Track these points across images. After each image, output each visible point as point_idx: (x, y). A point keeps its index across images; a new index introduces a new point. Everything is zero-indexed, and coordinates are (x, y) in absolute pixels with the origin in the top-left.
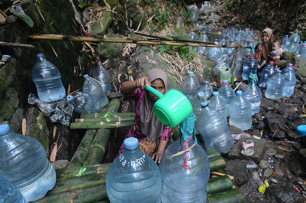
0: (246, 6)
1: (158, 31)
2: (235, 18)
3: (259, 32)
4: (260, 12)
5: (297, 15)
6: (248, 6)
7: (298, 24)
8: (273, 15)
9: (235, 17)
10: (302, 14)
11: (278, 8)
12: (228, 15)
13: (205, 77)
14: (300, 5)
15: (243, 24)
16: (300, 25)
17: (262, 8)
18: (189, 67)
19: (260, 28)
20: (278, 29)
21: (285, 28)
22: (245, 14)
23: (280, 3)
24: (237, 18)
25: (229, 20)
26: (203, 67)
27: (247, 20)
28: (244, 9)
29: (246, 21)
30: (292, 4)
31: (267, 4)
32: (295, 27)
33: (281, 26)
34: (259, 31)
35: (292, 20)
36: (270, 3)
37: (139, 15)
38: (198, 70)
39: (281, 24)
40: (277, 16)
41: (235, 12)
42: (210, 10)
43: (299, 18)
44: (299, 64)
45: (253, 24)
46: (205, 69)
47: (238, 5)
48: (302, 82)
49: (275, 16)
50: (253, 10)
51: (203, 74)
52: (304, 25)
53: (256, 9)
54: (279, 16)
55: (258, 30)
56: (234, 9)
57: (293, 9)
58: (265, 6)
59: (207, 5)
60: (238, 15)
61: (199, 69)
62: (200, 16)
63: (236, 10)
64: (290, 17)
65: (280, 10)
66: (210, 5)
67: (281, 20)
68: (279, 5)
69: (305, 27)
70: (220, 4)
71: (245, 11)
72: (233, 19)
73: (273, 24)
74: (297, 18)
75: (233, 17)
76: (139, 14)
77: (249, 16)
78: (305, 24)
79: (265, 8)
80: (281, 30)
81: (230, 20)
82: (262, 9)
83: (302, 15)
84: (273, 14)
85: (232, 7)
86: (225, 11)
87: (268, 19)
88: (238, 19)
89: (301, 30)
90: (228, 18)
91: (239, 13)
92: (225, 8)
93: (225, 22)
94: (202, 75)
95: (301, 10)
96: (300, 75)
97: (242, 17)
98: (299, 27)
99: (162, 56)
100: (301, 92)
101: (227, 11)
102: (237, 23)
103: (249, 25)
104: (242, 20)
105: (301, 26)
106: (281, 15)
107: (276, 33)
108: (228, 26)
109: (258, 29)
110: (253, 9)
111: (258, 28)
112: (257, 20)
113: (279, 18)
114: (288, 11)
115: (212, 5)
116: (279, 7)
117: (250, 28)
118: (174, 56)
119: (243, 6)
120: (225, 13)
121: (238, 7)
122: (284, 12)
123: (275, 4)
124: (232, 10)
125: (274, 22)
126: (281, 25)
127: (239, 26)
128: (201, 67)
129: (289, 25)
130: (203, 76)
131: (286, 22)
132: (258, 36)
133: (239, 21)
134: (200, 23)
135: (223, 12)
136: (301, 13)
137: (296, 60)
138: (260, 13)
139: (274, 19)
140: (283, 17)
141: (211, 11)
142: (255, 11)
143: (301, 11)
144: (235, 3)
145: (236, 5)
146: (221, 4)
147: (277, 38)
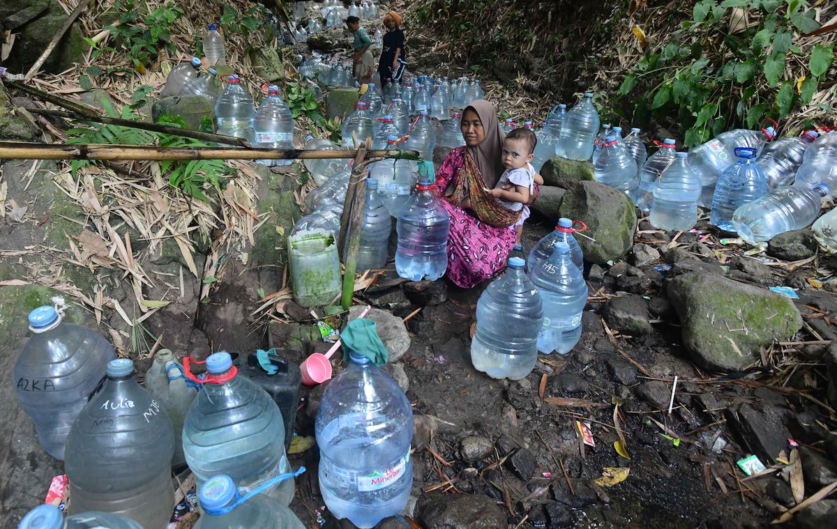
0: (466, 15)
1: (123, 77)
2: (438, 46)
3: (501, 87)
4: (500, 31)
5: (593, 44)
6: (472, 15)
7: (597, 70)
8: (534, 41)
9: (439, 43)
10: (605, 43)
11: (545, 24)
12: (420, 36)
13: (255, 265)
14: (600, 20)
15: (460, 62)
16: (603, 75)
17: (507, 23)
18: (193, 223)
19: (502, 75)
20: (548, 82)
21: (566, 80)
22: (463, 35)
23: (550, 12)
24: (445, 44)
25: (423, 50)
26: (256, 221)
27: (469, 53)
28: (461, 24)
29: (466, 54)
30: (581, 16)
31: (520, 13)
32: (590, 80)
33: (555, 73)
34: (501, 83)
35: (582, 60)
36: (526, 12)
37: (51, 19)
38: (237, 234)
39: (555, 68)
40: (546, 47)
41: (439, 31)
42: (376, 21)
43: (599, 55)
44: (598, 213)
45: (486, 65)
46: (265, 230)
47: (446, 11)
48: (611, 276)
49: (540, 45)
50: (483, 26)
51: (253, 252)
52: (612, 74)
53: (492, 24)
54: (551, 47)
55: (497, 82)
56: (436, 22)
57: (583, 30)
58: (514, 16)
59: (367, 6)
60: (446, 37)
61: (239, 230)
62: (346, 36)
63: (441, 23)
64: (578, 52)
65: (552, 29)
66: (373, 6)
67: (554, 58)
68: (547, 17)
69: (614, 81)
70: (402, 6)
71: (463, 27)
72: (433, 49)
73: (535, 68)
74: (594, 53)
75: (434, 42)
76: (54, 15)
77: (473, 42)
78: (614, 71)
79: (512, 21)
80: (555, 85)
81: (425, 51)
82: (507, 26)
83: (607, 46)
84: (535, 38)
85: (431, 16)
86: (412, 24)
87: (523, 53)
88: (446, 47)
89: (606, 88)
90: (420, 45)
91: (450, 33)
92: (413, 17)
93: (413, 55)
94: (244, 257)
95: (602, 33)
96: (603, 251)
97: (456, 43)
98: (599, 78)
99: (75, 180)
100: (608, 330)
101: (418, 26)
102: (444, 59)
103: (473, 67)
104: (457, 50)
105: (605, 78)
106: (554, 43)
107: (543, 92)
108: (421, 65)
109: (497, 79)
110: (485, 24)
111: (497, 76)
112: (495, 53)
113: (548, 50)
114: (572, 32)
115: (382, 8)
116: (549, 21)
117: (477, 74)
118: (137, 180)
119: (459, 14)
120: (413, 29)
121: (446, 16)
122: (562, 36)
123: (540, 12)
124: (431, 24)
125: (538, 60)
126: (555, 71)
127: (448, 68)
128: (250, 221)
129: (573, 73)
130: (251, 261)
131: (567, 63)
132: (498, 99)
133: (449, 53)
134: (346, 55)
135: (407, 29)
136: (604, 40)
137: (588, 194)
138: (501, 34)
139: (536, 53)
140: (559, 48)
141: (376, 24)
142: (489, 29)
143: (603, 35)
144: (437, 5)
145: (440, 10)
146: (405, 7)
147: (547, 107)
